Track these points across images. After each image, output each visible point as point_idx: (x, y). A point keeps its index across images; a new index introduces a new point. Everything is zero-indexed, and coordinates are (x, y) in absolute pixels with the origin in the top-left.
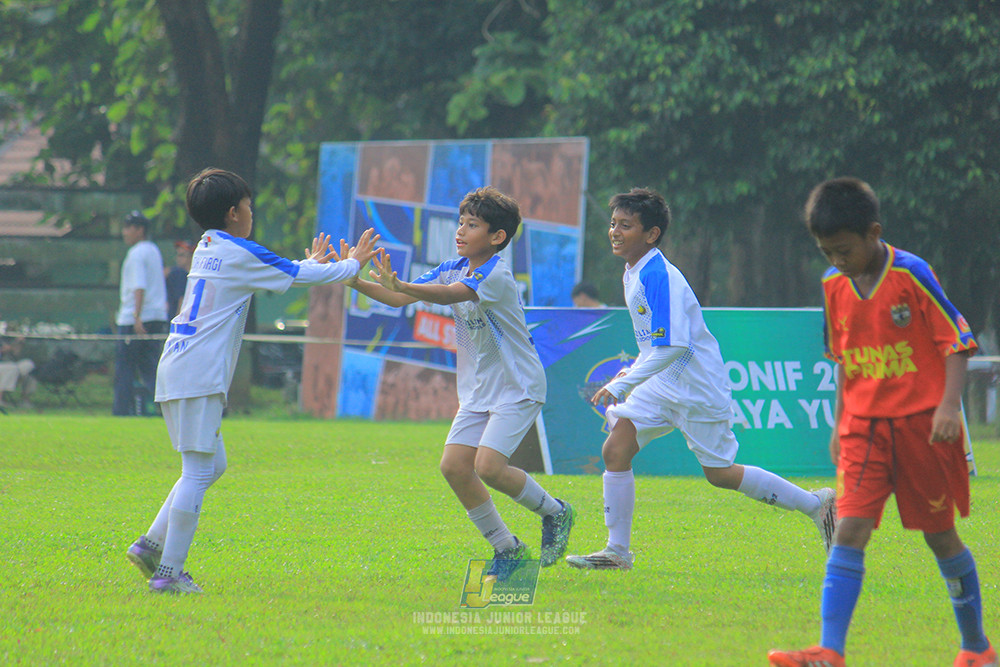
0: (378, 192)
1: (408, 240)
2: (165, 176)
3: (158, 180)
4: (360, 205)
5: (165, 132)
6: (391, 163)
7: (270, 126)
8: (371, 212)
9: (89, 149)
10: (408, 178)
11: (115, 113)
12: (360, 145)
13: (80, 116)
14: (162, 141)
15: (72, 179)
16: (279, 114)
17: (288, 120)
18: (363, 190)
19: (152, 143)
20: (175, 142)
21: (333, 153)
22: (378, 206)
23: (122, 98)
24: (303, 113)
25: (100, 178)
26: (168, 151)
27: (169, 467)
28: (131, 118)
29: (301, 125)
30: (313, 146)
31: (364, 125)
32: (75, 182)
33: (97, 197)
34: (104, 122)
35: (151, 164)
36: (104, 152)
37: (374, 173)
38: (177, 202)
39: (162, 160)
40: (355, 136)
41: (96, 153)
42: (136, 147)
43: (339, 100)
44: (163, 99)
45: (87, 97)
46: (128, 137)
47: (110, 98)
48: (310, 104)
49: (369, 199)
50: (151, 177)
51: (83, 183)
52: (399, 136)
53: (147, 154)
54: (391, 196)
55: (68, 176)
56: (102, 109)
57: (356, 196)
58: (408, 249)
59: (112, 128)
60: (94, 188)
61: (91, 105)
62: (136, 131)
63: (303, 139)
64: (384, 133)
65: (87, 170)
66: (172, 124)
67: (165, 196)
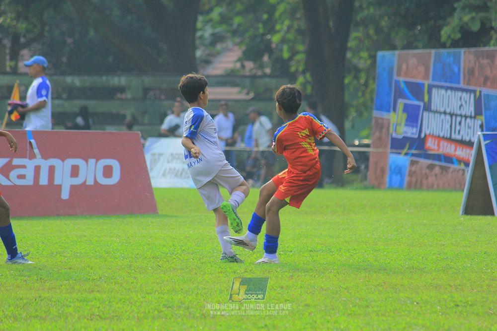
0: (406, 75)
1: (422, 99)
2: (301, 69)
3: (297, 71)
4: (397, 83)
5: (301, 48)
6: (413, 61)
7: (351, 44)
8: (403, 86)
9: (262, 56)
10: (421, 69)
11: (276, 38)
12: (397, 52)
13: (258, 40)
14: (298, 52)
15: (254, 72)
16: (356, 38)
17: (360, 40)
18: (399, 74)
19: (294, 53)
20: (305, 52)
21: (383, 56)
22: (406, 83)
23: (278, 31)
24: (368, 36)
25: (268, 71)
26: (301, 57)
27: (306, 213)
28: (283, 41)
29: (367, 43)
30: (373, 53)
31: (398, 42)
32: (256, 73)
33: (267, 80)
34: (269, 42)
35: (293, 63)
36: (270, 58)
37: (404, 66)
38: (307, 82)
39: (299, 61)
40: (393, 47)
41: (266, 58)
42: (286, 55)
43: (386, 30)
44: (299, 31)
45: (261, 31)
46: (281, 51)
47: (272, 31)
48: (372, 32)
49: (402, 79)
50: (293, 69)
51: (259, 73)
52: (416, 48)
53: (290, 59)
54: (413, 77)
55: (251, 70)
56: (269, 37)
57: (395, 77)
58: (422, 104)
59: (273, 46)
60: (265, 76)
61: (263, 35)
62: (285, 47)
63: (368, 50)
64: (409, 46)
65: (261, 67)
66: (303, 43)
67: (301, 79)
